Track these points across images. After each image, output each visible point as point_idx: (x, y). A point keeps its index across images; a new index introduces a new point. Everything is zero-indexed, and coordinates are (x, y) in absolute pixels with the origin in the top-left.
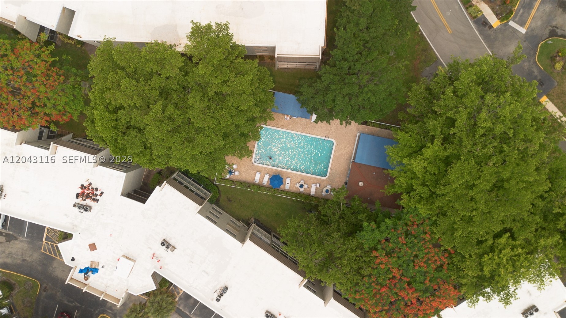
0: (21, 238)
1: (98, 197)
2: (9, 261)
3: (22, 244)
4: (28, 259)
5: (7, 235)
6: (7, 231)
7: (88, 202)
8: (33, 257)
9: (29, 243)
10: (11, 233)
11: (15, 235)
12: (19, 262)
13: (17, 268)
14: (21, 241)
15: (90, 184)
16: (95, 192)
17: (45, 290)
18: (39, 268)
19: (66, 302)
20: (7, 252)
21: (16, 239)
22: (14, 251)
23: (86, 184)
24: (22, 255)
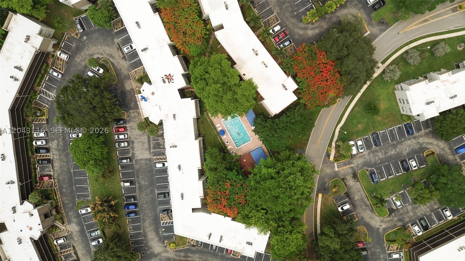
0: (128, 62)
1: (171, 82)
2: (116, 64)
3: (126, 64)
4: (122, 70)
5: (124, 56)
6: (126, 55)
7: (167, 80)
8: (125, 72)
9: (128, 66)
10: (127, 57)
11: (127, 59)
12: (119, 68)
13: (116, 69)
14: (127, 63)
15: (173, 76)
16: (171, 80)
17: (116, 85)
18: (122, 77)
19: (118, 96)
20: (118, 61)
21: (126, 61)
22: (121, 63)
23: (171, 75)
24: (122, 67)
